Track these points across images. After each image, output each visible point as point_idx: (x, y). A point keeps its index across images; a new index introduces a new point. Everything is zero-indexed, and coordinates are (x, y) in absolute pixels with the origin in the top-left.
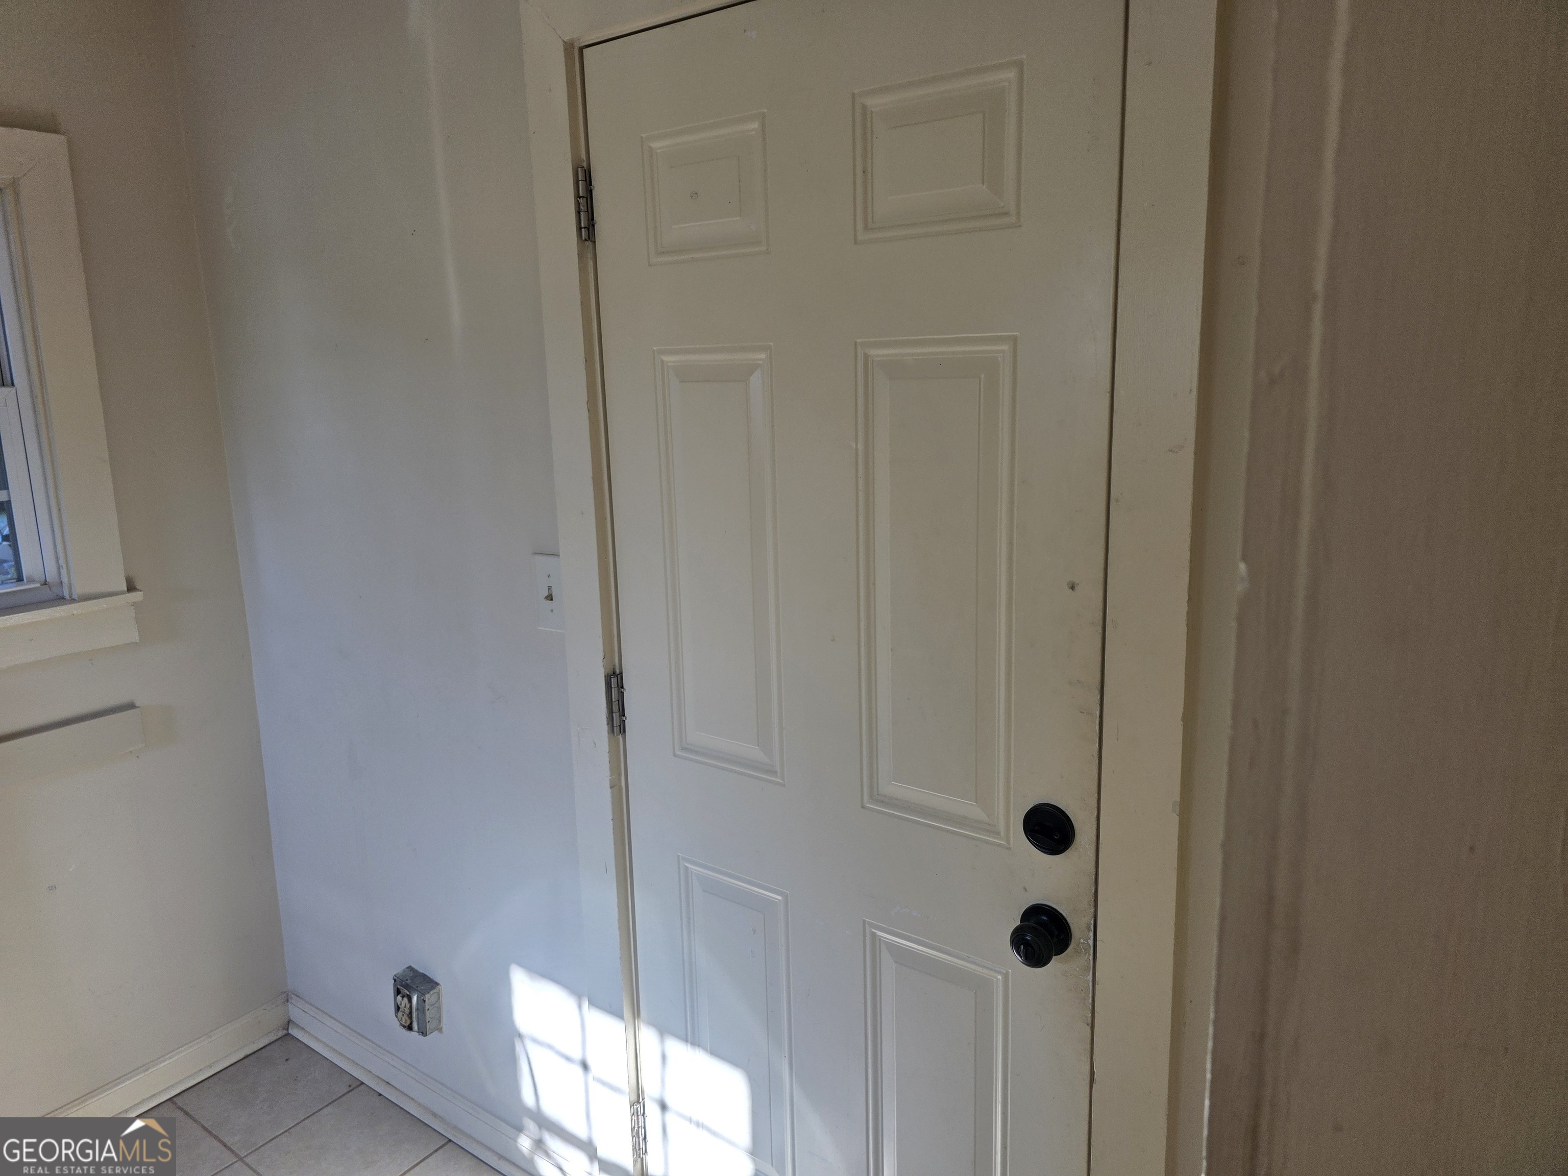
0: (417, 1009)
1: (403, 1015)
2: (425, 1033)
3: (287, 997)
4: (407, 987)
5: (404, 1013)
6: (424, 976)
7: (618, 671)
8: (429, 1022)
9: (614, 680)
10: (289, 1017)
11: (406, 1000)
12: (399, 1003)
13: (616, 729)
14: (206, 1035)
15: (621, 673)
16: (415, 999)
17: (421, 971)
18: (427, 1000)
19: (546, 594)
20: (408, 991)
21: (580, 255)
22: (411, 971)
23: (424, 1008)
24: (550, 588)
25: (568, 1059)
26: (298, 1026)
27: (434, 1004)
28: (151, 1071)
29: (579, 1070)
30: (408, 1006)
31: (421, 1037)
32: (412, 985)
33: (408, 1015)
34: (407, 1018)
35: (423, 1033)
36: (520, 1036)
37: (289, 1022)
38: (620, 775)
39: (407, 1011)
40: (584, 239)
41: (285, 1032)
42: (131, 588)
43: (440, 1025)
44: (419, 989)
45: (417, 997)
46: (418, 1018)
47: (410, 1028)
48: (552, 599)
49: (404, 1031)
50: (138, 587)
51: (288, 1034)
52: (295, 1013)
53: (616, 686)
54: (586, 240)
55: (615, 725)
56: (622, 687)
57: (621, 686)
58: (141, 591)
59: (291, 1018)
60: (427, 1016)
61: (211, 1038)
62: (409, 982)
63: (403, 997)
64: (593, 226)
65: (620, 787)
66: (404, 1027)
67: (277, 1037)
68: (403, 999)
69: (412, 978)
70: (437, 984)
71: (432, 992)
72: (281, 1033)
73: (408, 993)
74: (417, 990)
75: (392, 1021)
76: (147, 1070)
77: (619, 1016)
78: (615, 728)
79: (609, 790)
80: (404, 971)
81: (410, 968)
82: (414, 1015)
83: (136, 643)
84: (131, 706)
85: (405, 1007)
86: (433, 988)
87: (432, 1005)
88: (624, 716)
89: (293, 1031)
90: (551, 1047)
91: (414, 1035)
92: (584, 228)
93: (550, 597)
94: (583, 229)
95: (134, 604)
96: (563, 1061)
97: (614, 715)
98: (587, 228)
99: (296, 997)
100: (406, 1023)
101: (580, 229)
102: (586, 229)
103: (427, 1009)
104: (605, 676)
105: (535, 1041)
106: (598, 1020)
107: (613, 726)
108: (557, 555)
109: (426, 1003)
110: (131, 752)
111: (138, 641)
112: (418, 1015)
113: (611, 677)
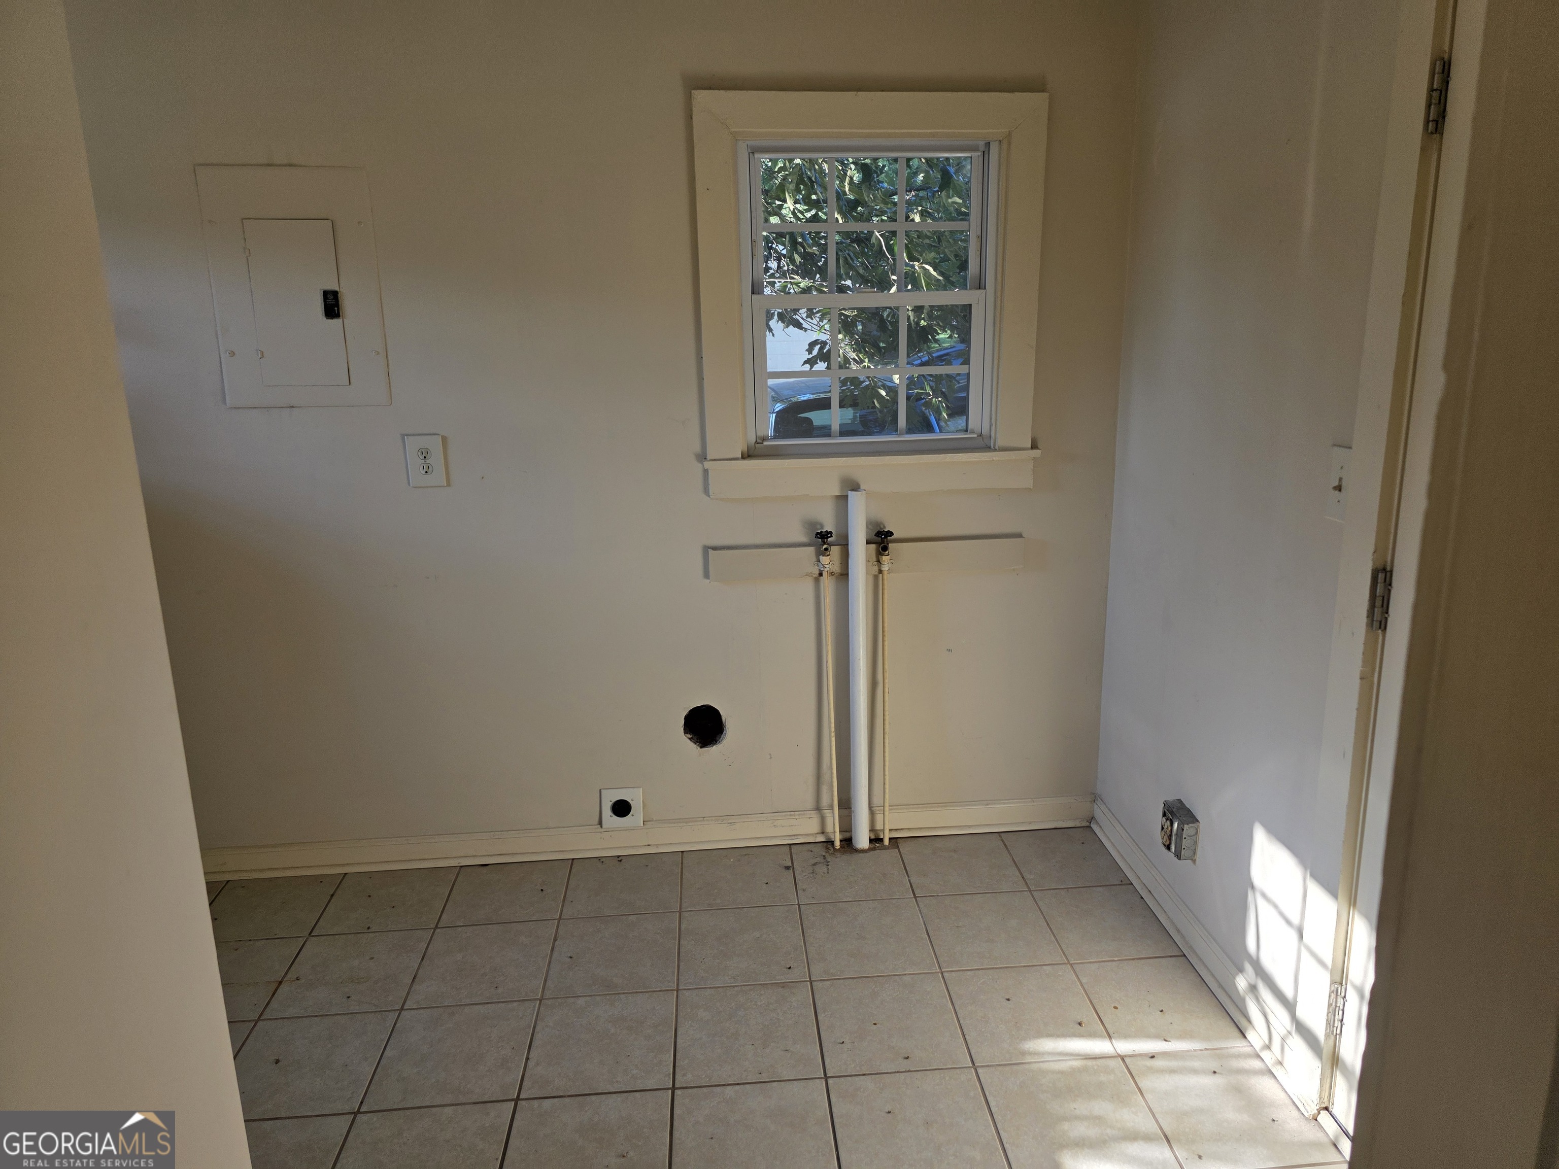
0: (1176, 834)
1: (1165, 835)
2: (1179, 856)
3: (1095, 798)
4: (1172, 813)
5: (1166, 834)
6: (1189, 811)
7: (1388, 569)
8: (1184, 849)
9: (1381, 576)
10: (1093, 814)
11: (1168, 822)
12: (1163, 824)
13: (1376, 624)
14: (1031, 799)
15: (1391, 571)
16: (1176, 825)
17: (1188, 806)
18: (1185, 829)
19: (1336, 484)
20: (1172, 816)
21: (1423, 149)
22: (1179, 803)
23: (1182, 835)
24: (1340, 479)
25: (1288, 922)
26: (1098, 823)
27: (1191, 836)
28: (989, 806)
29: (1294, 935)
30: (1170, 828)
31: (1176, 859)
32: (1176, 813)
33: (1168, 836)
34: (1167, 839)
35: (1178, 856)
36: (1253, 887)
37: (1092, 818)
38: (1373, 670)
39: (1168, 833)
40: (1429, 131)
41: (1088, 824)
42: (1034, 446)
43: (1194, 857)
44: (1181, 818)
45: (1178, 824)
46: (1176, 842)
47: (1168, 848)
48: (1340, 490)
49: (1164, 849)
50: (1039, 447)
51: (1090, 827)
52: (1098, 814)
53: (1383, 581)
54: (1432, 133)
55: (1375, 619)
56: (1390, 585)
57: (1388, 584)
58: (1040, 450)
59: (1095, 816)
60: (1183, 844)
61: (1034, 802)
62: (1174, 810)
63: (1167, 820)
64: (1444, 117)
65: (1372, 683)
66: (1165, 845)
67: (1081, 826)
68: (1166, 821)
69: (1178, 809)
70: (1198, 821)
71: (1190, 825)
72: (1085, 824)
73: (1171, 818)
74: (1178, 818)
75: (1158, 837)
76: (988, 805)
77: (1334, 894)
78: (1375, 622)
79: (1359, 681)
80: (1174, 801)
81: (1180, 801)
82: (1174, 838)
83: (1030, 489)
84: (1020, 536)
85: (1167, 828)
86: (1193, 823)
87: (1189, 836)
88: (1387, 613)
89: (1094, 827)
90: (1276, 906)
91: (1170, 855)
92: (1432, 121)
93: (1339, 488)
94: (1431, 123)
95: (1034, 459)
96: (1283, 922)
97: (1376, 610)
98: (1436, 122)
99: (1100, 801)
100: (1166, 842)
101: (1427, 121)
102: (1434, 122)
103: (1184, 837)
104: (1373, 570)
105: (1264, 895)
106: (1317, 894)
107: (1373, 620)
108: (1350, 448)
109: (1184, 831)
110: (1014, 570)
111: (1032, 488)
112: (1176, 838)
113: (1378, 573)
